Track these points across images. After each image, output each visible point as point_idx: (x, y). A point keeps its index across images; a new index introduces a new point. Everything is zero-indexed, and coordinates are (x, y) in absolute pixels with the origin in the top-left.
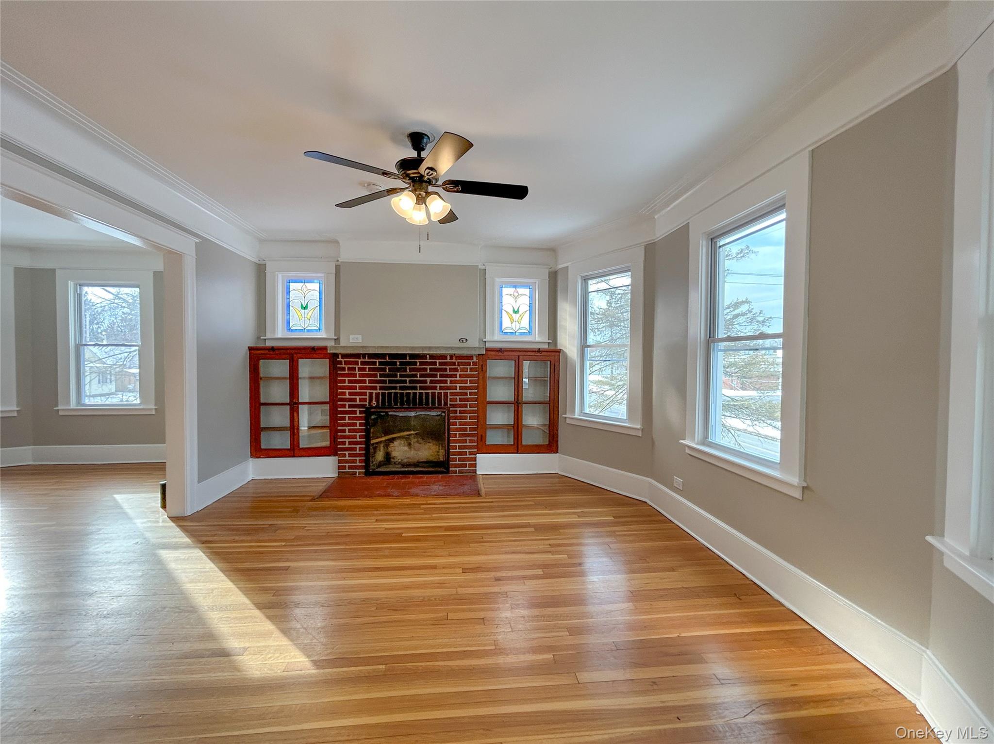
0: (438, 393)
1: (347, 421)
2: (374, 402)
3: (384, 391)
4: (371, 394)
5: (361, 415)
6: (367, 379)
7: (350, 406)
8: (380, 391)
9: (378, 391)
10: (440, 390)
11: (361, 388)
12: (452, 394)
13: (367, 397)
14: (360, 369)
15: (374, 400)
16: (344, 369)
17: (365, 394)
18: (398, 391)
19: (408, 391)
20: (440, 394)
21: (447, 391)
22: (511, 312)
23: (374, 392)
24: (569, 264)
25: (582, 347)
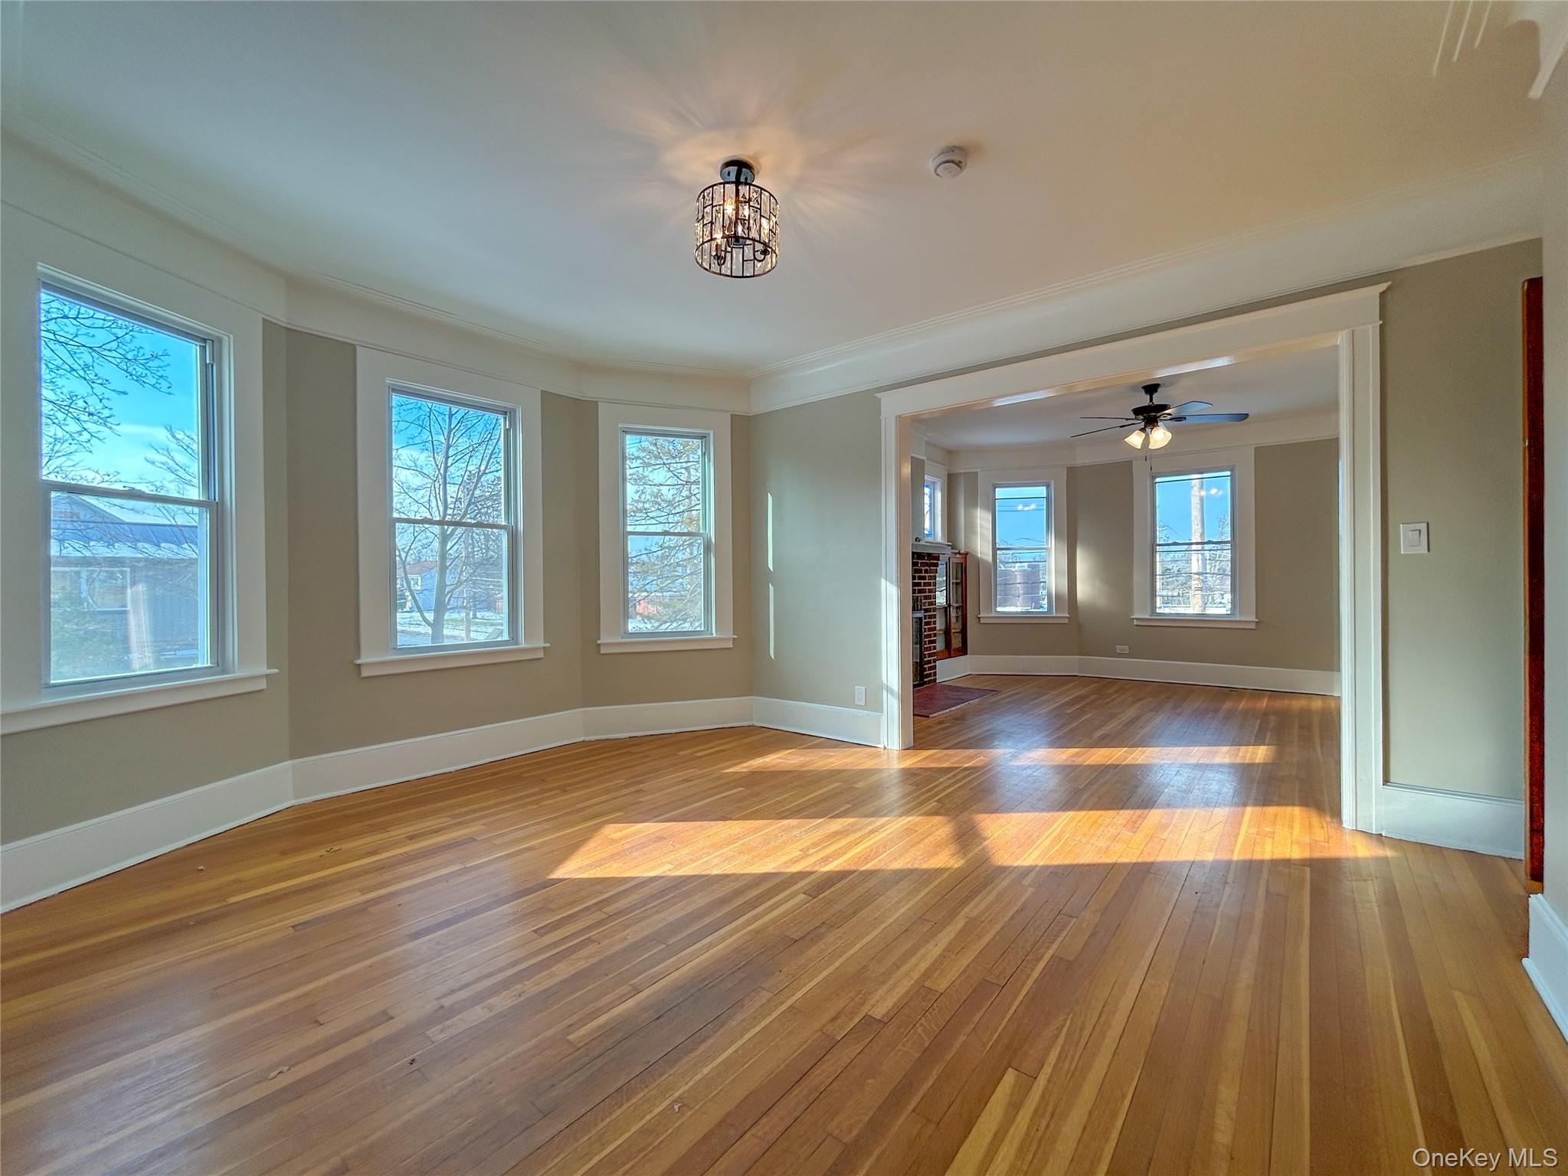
24: (978, 470)
25: (995, 550)
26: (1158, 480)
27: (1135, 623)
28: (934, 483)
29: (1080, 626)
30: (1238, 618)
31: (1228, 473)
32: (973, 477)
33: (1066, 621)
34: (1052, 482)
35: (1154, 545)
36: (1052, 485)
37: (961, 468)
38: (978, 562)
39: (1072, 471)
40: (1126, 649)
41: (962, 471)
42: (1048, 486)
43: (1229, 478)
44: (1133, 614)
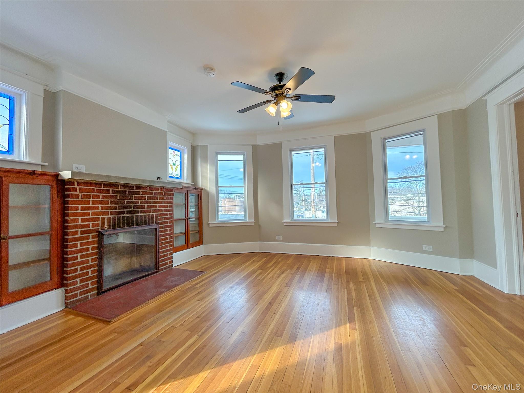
0: (152, 215)
1: (79, 247)
2: (106, 226)
3: (114, 216)
4: (103, 219)
5: (93, 240)
6: (100, 206)
7: (82, 233)
8: (111, 216)
9: (110, 216)
10: (153, 212)
11: (94, 214)
12: (160, 215)
13: (100, 222)
14: (94, 197)
15: (106, 224)
16: (77, 196)
17: (98, 219)
18: (125, 215)
19: (132, 215)
20: (153, 215)
21: (157, 213)
22: (172, 164)
23: (106, 217)
24: (208, 144)
25: (217, 187)
26: (293, 153)
27: (285, 224)
28: (183, 149)
29: (260, 226)
30: (329, 221)
31: (323, 150)
32: (205, 147)
33: (253, 224)
34: (246, 153)
35: (292, 185)
36: (246, 155)
37: (200, 142)
38: (208, 194)
39: (255, 148)
40: (280, 237)
41: (199, 144)
42: (244, 155)
43: (324, 152)
44: (283, 220)
